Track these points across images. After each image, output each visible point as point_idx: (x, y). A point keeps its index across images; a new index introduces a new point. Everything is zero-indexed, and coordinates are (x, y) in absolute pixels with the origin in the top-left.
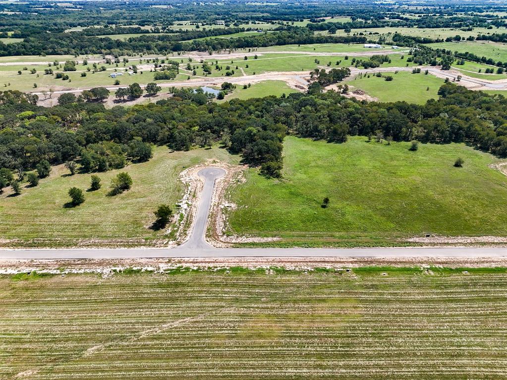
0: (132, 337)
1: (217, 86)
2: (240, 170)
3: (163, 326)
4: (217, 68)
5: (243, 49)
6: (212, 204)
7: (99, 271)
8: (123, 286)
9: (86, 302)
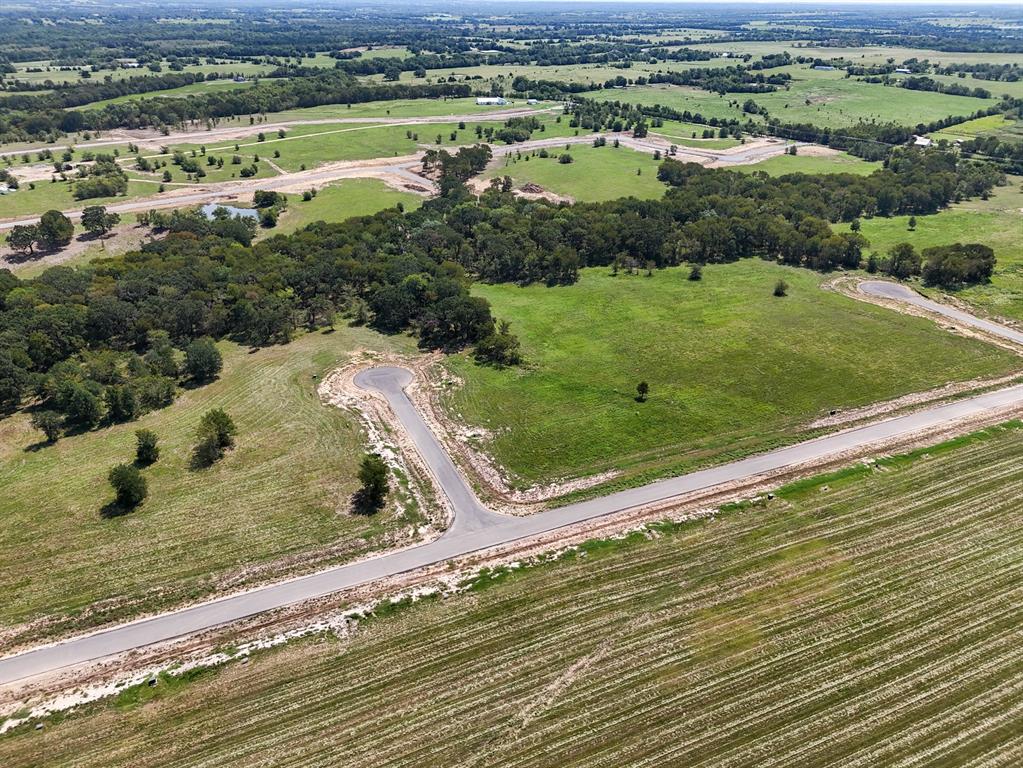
0: (508, 729)
1: (239, 200)
2: (432, 363)
3: (549, 688)
4: (212, 161)
5: (230, 118)
6: (440, 438)
7: (319, 627)
8: (402, 641)
9: (349, 697)
